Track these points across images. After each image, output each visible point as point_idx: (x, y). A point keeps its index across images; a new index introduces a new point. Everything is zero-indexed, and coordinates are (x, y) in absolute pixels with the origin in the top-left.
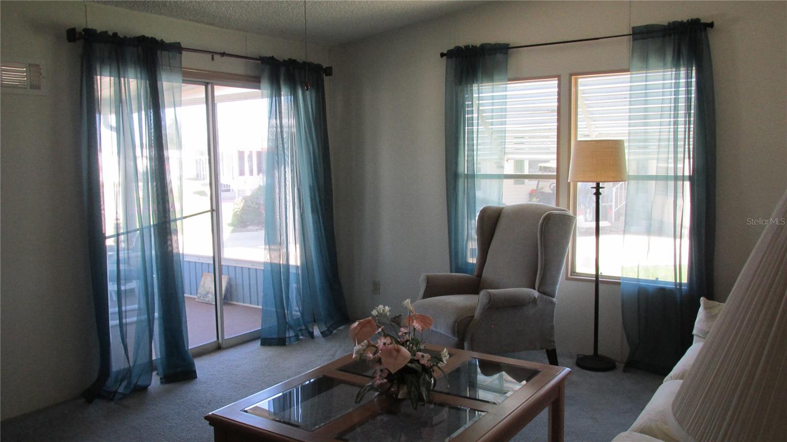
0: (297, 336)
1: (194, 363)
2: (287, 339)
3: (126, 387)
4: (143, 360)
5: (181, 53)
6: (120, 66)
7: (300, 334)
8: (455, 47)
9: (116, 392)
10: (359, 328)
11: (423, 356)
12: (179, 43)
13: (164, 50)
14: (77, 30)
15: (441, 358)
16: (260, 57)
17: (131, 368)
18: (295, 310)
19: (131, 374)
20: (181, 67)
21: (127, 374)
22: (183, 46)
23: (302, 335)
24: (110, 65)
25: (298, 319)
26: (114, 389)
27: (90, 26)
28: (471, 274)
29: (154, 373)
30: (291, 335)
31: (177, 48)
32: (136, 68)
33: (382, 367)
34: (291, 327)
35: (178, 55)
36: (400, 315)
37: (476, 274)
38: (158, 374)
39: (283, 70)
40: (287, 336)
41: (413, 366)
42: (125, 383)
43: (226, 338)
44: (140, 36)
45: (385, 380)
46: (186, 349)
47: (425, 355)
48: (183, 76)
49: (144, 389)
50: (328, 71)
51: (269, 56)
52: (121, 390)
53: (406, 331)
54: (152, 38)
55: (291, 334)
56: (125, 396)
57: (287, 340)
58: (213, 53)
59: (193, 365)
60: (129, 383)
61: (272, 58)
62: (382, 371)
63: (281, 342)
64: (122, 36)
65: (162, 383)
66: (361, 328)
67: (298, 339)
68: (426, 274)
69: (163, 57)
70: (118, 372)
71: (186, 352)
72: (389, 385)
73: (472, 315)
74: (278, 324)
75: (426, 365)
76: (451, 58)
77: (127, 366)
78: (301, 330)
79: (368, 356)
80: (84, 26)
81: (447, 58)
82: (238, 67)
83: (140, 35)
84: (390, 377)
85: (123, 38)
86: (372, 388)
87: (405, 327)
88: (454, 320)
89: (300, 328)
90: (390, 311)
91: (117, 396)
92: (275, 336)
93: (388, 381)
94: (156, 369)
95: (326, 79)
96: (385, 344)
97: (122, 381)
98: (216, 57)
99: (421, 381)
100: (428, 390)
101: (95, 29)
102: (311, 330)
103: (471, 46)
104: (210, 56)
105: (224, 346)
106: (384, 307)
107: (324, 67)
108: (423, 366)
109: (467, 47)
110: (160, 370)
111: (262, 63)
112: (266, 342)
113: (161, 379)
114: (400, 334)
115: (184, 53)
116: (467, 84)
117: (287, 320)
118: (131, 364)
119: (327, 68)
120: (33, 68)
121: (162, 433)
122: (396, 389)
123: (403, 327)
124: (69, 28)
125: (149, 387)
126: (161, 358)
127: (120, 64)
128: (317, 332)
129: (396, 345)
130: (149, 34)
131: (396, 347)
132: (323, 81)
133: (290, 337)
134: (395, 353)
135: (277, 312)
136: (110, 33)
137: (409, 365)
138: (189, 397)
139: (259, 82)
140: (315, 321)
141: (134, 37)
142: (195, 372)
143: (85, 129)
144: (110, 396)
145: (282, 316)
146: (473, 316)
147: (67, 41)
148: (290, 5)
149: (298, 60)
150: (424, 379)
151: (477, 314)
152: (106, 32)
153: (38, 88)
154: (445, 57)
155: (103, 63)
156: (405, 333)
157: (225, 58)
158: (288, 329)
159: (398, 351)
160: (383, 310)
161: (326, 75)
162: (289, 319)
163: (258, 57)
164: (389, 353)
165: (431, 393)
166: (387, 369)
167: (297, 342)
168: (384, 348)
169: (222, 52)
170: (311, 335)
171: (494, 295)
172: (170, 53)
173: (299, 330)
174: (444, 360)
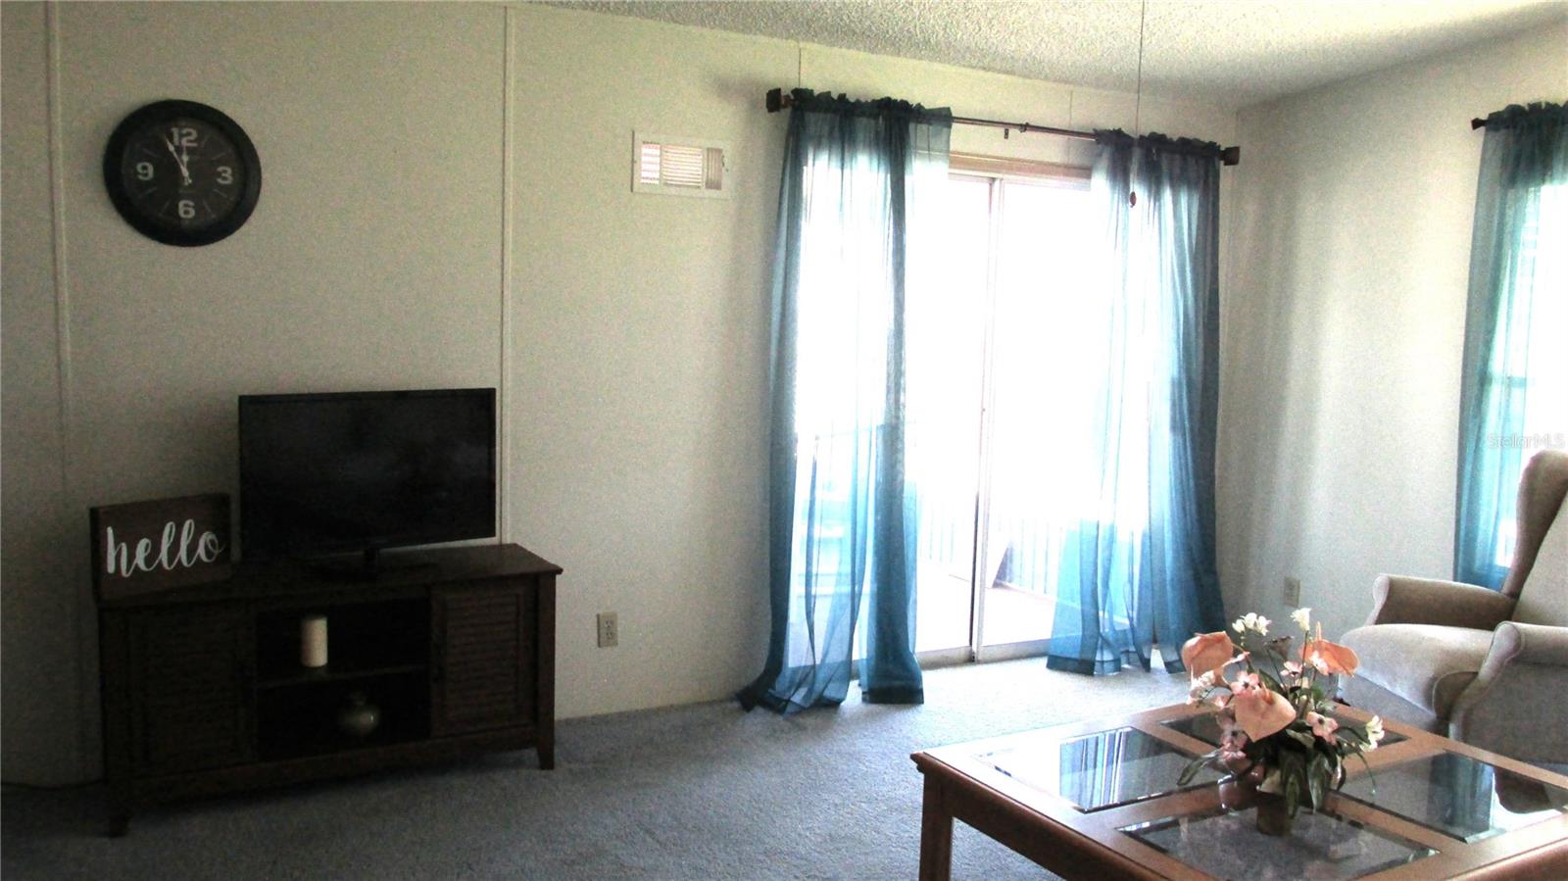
0: (1117, 662)
1: (921, 677)
2: (1097, 664)
3: (806, 697)
4: (837, 656)
5: (950, 127)
6: (846, 150)
7: (1123, 659)
8: (1508, 107)
9: (788, 701)
10: (1199, 648)
11: (1321, 722)
12: (949, 109)
13: (921, 123)
14: (782, 90)
15: (1367, 735)
16: (1094, 130)
17: (817, 667)
18: (1119, 615)
19: (814, 676)
20: (948, 151)
21: (809, 674)
22: (954, 115)
23: (1129, 663)
24: (830, 151)
25: (1125, 631)
26: (786, 698)
27: (803, 86)
28: (1499, 590)
29: (854, 684)
30: (1105, 659)
31: (943, 118)
32: (871, 154)
33: (1236, 728)
34: (1107, 644)
35: (945, 130)
36: (1289, 638)
37: (1505, 589)
38: (860, 685)
39: (1137, 154)
40: (1098, 658)
41: (1299, 736)
42: (803, 691)
43: (984, 644)
44: (882, 99)
45: (1240, 754)
46: (911, 650)
47: (1327, 720)
48: (950, 167)
49: (834, 704)
50: (1231, 156)
51: (1111, 129)
52: (798, 698)
53: (1295, 670)
54: (902, 101)
55: (1108, 656)
56: (801, 710)
57: (1097, 666)
58: (1007, 126)
59: (919, 680)
60: (810, 691)
61: (1118, 133)
62: (1234, 734)
63: (1084, 667)
64: (852, 100)
65: (864, 700)
66: (1203, 650)
67: (1118, 669)
68: (1391, 575)
69: (918, 132)
70: (795, 671)
71: (910, 656)
72: (1248, 764)
73: (1473, 670)
74: (1084, 636)
75: (1326, 738)
76: (1497, 130)
77: (810, 663)
78: (1128, 652)
79: (1216, 704)
80: (794, 85)
81: (1487, 130)
82: (1051, 149)
83: (883, 97)
84: (1249, 747)
85: (853, 104)
86: (1214, 764)
87: (1294, 661)
88: (1431, 674)
89: (1126, 648)
90: (1268, 627)
91: (790, 709)
92: (1076, 656)
93: (1247, 757)
94: (857, 676)
95: (1226, 172)
96: (1246, 685)
97: (799, 686)
98: (1013, 132)
99: (1312, 768)
100: (1326, 788)
101: (810, 88)
102: (1146, 655)
103: (1543, 105)
104: (1001, 131)
105: (980, 657)
106: (1258, 618)
107: (1222, 149)
108: (1319, 740)
109: (1535, 108)
110: (864, 678)
111: (1098, 142)
112: (1057, 663)
113: (864, 693)
114: (1284, 673)
115: (955, 126)
116: (1527, 184)
117: (1101, 631)
118: (818, 662)
119: (1228, 150)
120: (715, 154)
121: (850, 780)
122: (1262, 775)
123: (1291, 661)
124: (772, 88)
125: (842, 704)
126: (867, 660)
127: (846, 146)
128: (1157, 660)
129: (1267, 691)
130: (897, 95)
131: (1268, 694)
132: (1217, 176)
133: (1102, 662)
134: (1263, 705)
135: (1083, 611)
136: (835, 96)
137: (1291, 733)
138: (904, 732)
139: (1089, 177)
140: (1155, 641)
141: (874, 101)
142: (921, 692)
143: (782, 253)
144: (778, 706)
145: (1091, 619)
146: (1476, 674)
147: (766, 110)
148: (1154, 34)
149: (1168, 137)
150: (1319, 765)
151: (1486, 670)
152: (829, 93)
153: (718, 186)
154: (1482, 129)
155: (818, 147)
156: (1294, 673)
157: (1028, 134)
158: (1102, 649)
159: (1271, 702)
160: (1255, 624)
161: (1226, 164)
162: (1106, 630)
163: (1091, 131)
164: (1253, 703)
165: (1331, 794)
166: (1244, 732)
167: (1115, 674)
168: (1244, 692)
169: (1024, 123)
170: (1146, 664)
171: (1528, 635)
172: (931, 128)
173: (1122, 653)
174: (1372, 738)
